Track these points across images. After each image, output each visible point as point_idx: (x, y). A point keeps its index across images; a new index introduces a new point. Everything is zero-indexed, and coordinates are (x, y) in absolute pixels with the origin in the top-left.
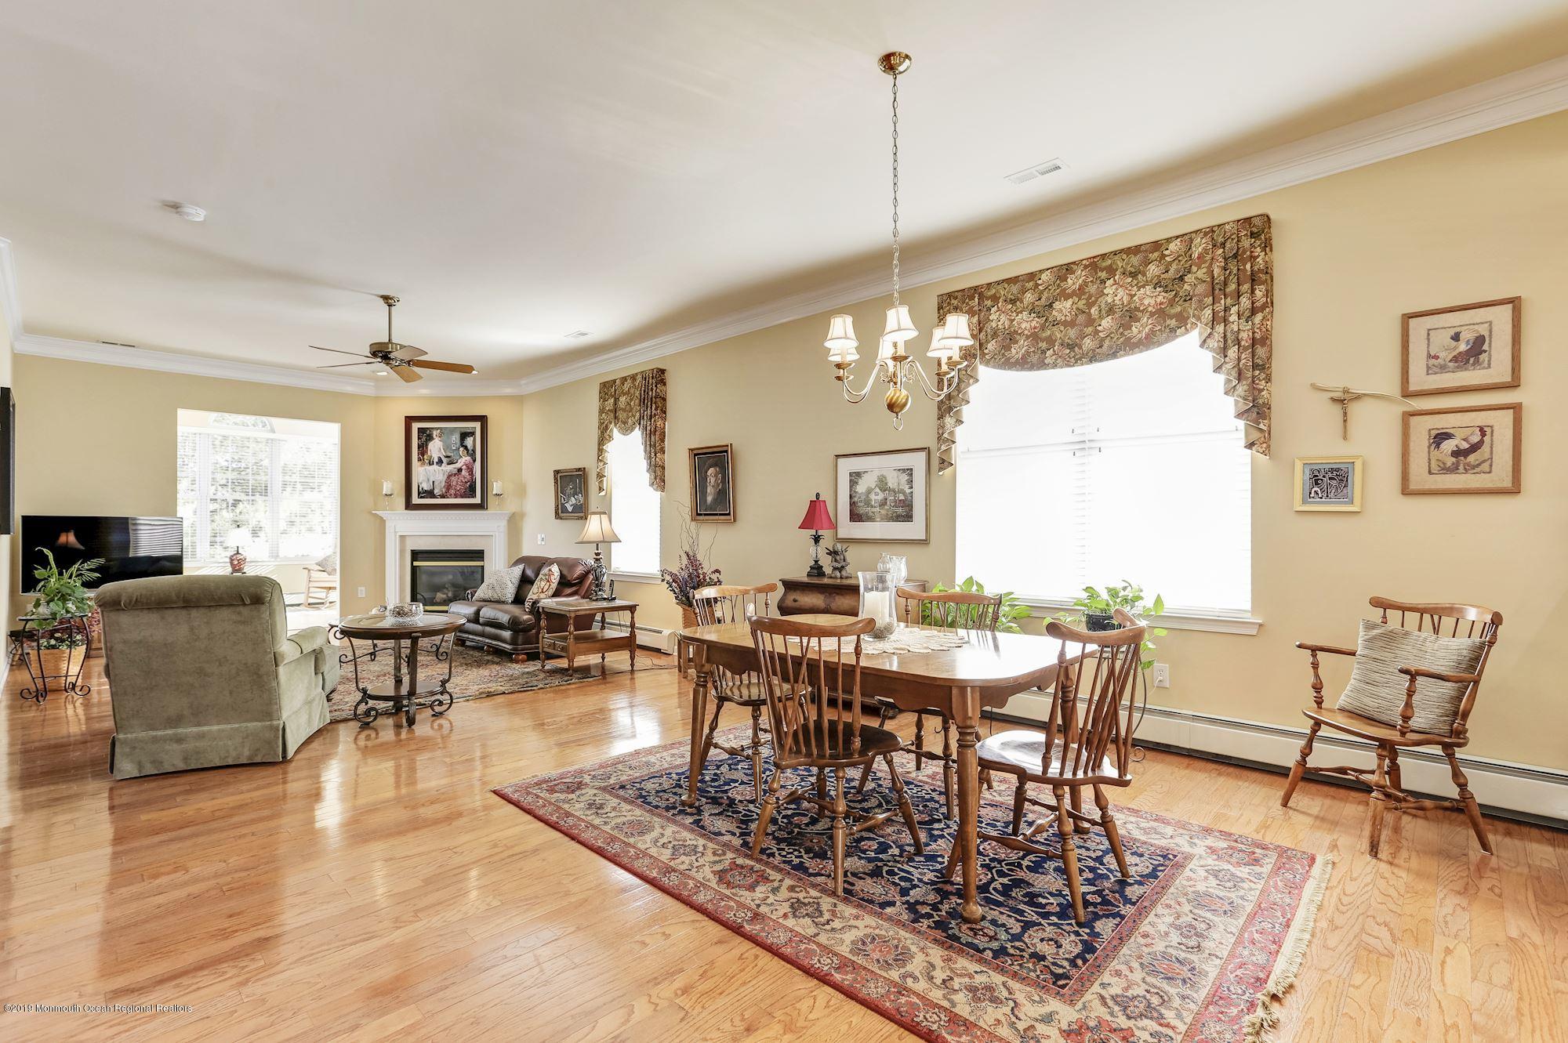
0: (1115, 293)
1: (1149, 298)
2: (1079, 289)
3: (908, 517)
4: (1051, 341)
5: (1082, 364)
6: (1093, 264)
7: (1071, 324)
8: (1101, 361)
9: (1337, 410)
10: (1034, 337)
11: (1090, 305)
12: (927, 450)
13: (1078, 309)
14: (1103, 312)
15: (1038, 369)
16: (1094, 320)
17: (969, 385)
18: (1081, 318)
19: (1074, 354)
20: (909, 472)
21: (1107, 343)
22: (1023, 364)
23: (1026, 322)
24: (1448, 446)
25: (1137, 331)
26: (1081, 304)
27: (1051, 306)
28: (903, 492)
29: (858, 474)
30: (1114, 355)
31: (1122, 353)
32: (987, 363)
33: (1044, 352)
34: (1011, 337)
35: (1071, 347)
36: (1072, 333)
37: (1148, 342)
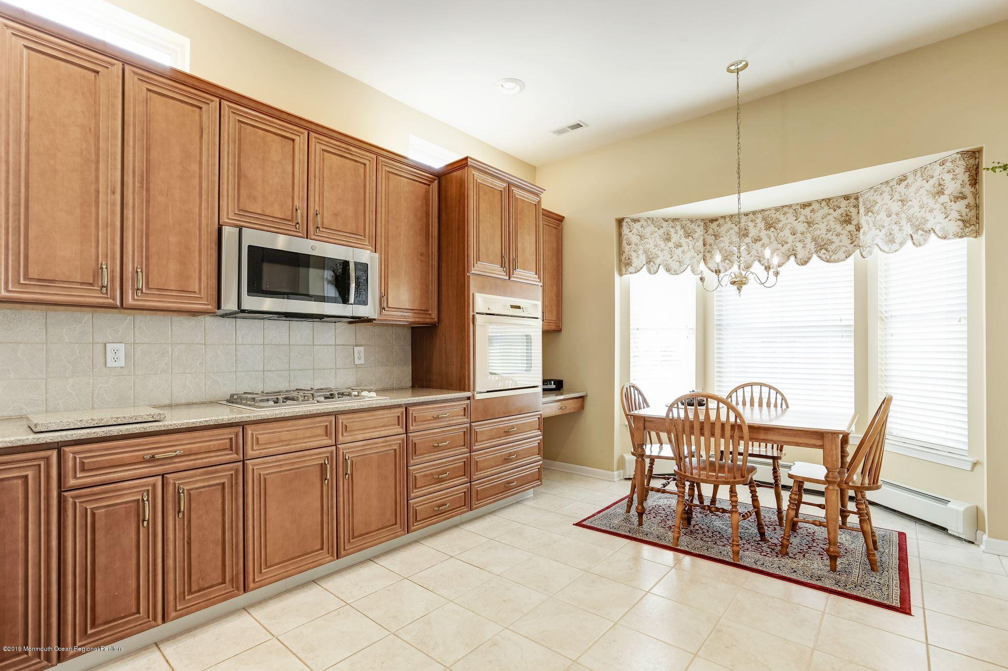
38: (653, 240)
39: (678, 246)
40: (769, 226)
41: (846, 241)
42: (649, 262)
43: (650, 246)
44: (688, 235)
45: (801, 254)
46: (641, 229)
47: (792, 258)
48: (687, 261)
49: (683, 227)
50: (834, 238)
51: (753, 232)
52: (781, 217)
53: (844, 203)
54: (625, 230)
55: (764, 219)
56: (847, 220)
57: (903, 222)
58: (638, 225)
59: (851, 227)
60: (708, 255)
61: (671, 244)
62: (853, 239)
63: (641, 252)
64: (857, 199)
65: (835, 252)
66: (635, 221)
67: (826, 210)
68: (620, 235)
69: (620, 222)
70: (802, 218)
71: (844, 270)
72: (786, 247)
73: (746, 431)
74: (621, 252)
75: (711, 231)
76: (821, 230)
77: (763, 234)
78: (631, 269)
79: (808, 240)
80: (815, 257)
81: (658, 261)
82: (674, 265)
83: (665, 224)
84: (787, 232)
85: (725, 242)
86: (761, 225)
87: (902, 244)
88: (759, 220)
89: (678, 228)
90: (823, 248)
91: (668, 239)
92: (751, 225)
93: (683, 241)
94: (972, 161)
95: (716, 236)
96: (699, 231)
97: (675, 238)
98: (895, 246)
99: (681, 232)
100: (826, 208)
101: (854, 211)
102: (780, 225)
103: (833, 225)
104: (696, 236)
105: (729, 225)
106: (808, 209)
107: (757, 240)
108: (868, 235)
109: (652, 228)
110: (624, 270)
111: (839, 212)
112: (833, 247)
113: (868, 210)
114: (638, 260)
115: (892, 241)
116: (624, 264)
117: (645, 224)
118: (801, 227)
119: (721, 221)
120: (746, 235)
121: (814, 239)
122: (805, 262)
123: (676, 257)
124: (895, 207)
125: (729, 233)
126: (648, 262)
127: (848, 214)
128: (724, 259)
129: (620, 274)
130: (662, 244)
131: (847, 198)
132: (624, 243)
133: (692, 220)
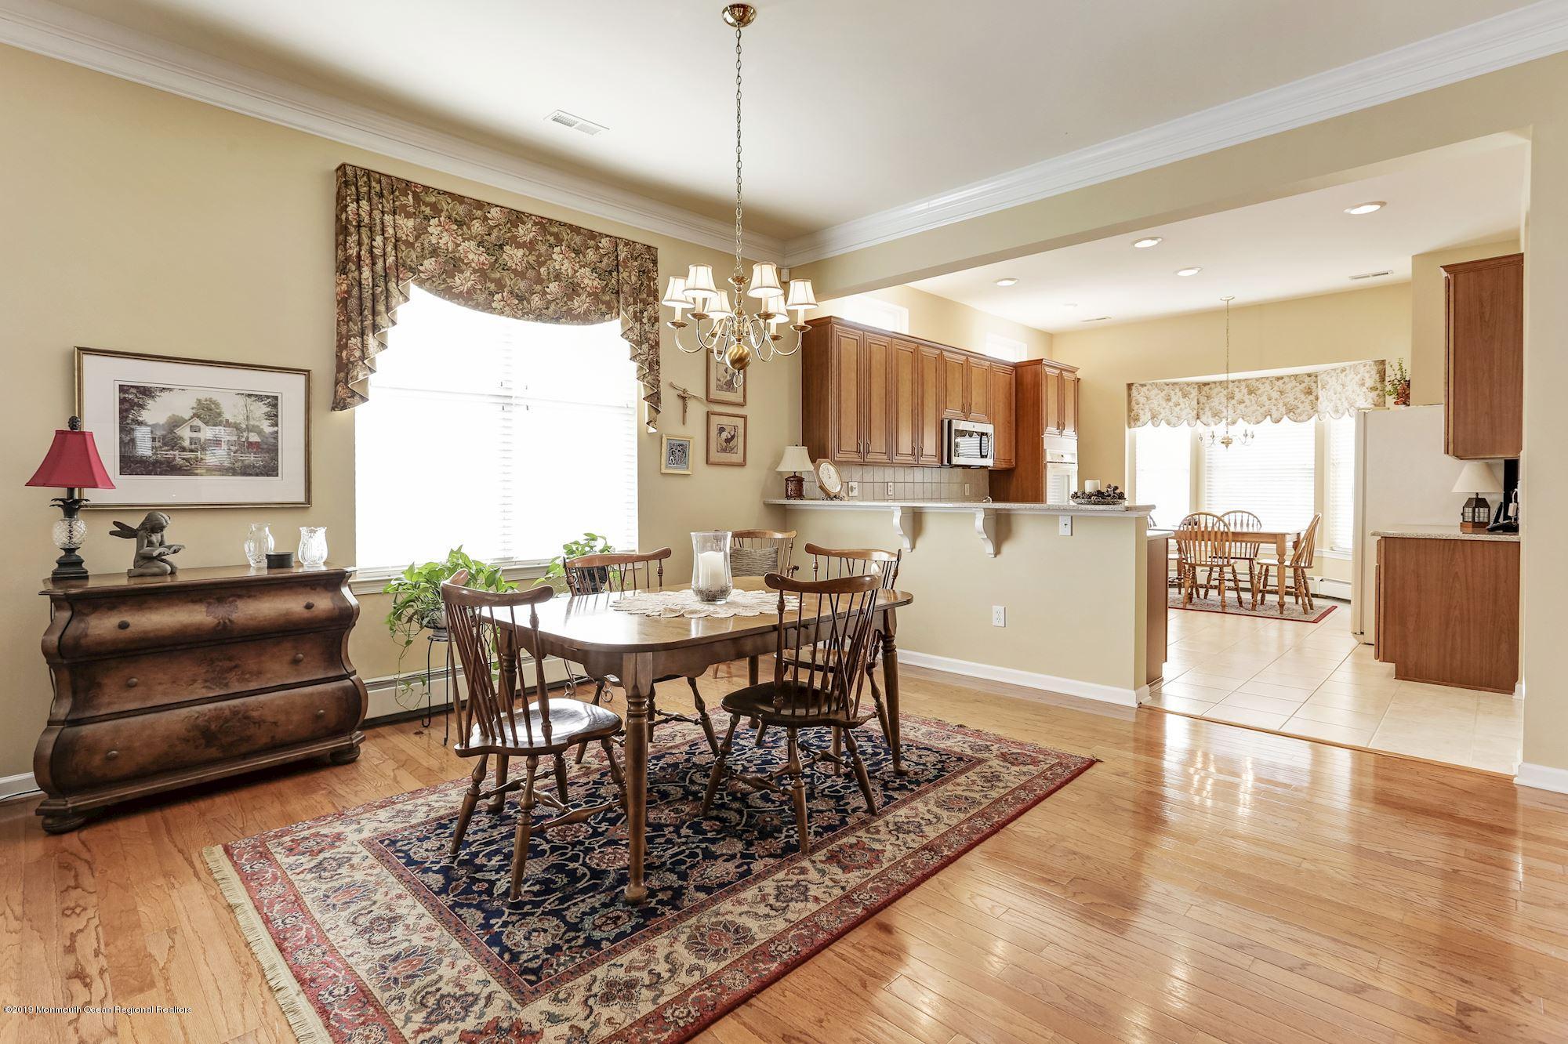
0: (561, 261)
1: (588, 279)
2: (530, 243)
3: (270, 470)
4: (501, 286)
5: (528, 320)
6: (543, 222)
7: (521, 275)
8: (545, 322)
9: (680, 403)
10: (482, 273)
11: (541, 264)
12: (307, 373)
13: (528, 262)
14: (551, 276)
15: (484, 310)
16: (543, 280)
17: (398, 303)
18: (531, 273)
19: (521, 306)
20: (273, 402)
21: (552, 307)
22: (466, 298)
23: (473, 254)
24: (725, 435)
25: (580, 304)
26: (532, 259)
27: (501, 247)
28: (260, 432)
29: (146, 392)
30: (557, 320)
31: (564, 320)
32: (421, 283)
33: (492, 294)
34: (454, 264)
35: (521, 299)
36: (522, 285)
37: (584, 318)
38: (1157, 400)
39: (1178, 404)
40: (1251, 392)
41: (1309, 408)
43: (1155, 404)
44: (1185, 396)
45: (1275, 415)
46: (1147, 392)
47: (1269, 417)
48: (1184, 417)
49: (1181, 390)
50: (1300, 405)
51: (1238, 396)
52: (1260, 386)
53: (1307, 379)
54: (1134, 392)
55: (1247, 386)
56: (1309, 392)
57: (1343, 400)
58: (1144, 389)
59: (1312, 397)
60: (1201, 412)
61: (1171, 404)
62: (1314, 407)
63: (1147, 410)
64: (1316, 377)
65: (1300, 415)
66: (1143, 385)
67: (1294, 384)
68: (1129, 395)
69: (1130, 386)
70: (1276, 388)
71: (1308, 427)
72: (1264, 409)
73: (1230, 535)
74: (1130, 410)
75: (1204, 393)
76: (1290, 398)
77: (1246, 398)
78: (1139, 423)
79: (1281, 405)
80: (1285, 417)
81: (1160, 417)
82: (1174, 420)
83: (1166, 388)
84: (1264, 398)
85: (1215, 403)
86: (1245, 391)
87: (1343, 414)
88: (1243, 387)
89: (1177, 390)
90: (1291, 410)
91: (1169, 400)
92: (1237, 390)
93: (1181, 400)
94: (1381, 367)
95: (1208, 397)
96: (1194, 393)
97: (1174, 399)
98: (1339, 415)
99: (1180, 394)
100: (1294, 382)
102: (1259, 392)
103: (1299, 395)
104: (1191, 396)
105: (1219, 388)
106: (1281, 381)
107: (1241, 402)
108: (1324, 404)
109: (1155, 391)
110: (1132, 423)
111: (1303, 385)
112: (1298, 411)
113: (1323, 387)
114: (1145, 416)
115: (1337, 411)
116: (1133, 419)
117: (1150, 387)
118: (1275, 395)
119: (1213, 386)
120: (1233, 398)
121: (1285, 405)
122: (1278, 421)
123: (1175, 414)
124: (1339, 388)
125: (1219, 399)
126: (1152, 418)
127: (1310, 388)
128: (1215, 415)
129: (1130, 427)
130: (1164, 404)
131: (1309, 375)
132: (1133, 403)
133: (1188, 384)
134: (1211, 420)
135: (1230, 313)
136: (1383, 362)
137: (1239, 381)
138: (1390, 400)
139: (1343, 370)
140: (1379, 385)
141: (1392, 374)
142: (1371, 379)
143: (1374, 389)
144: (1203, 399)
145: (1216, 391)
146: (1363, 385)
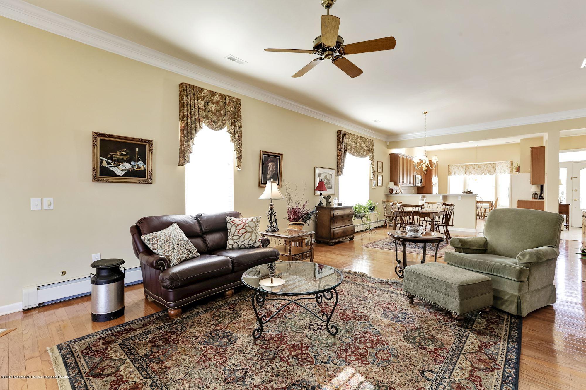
0: (363, 145)
1: (366, 148)
2: (359, 142)
4: (356, 151)
5: (359, 157)
6: (361, 137)
7: (358, 148)
10: (354, 149)
12: (335, 169)
13: (359, 146)
15: (354, 156)
16: (361, 149)
17: (346, 156)
19: (358, 154)
21: (361, 154)
23: (354, 145)
27: (356, 143)
31: (363, 157)
32: (348, 152)
33: (355, 153)
34: (352, 147)
39: (461, 170)
40: (479, 167)
41: (493, 171)
42: (455, 173)
43: (455, 170)
44: (462, 168)
45: (485, 173)
46: (453, 167)
47: (483, 173)
48: (462, 173)
50: (491, 171)
52: (482, 166)
53: (493, 164)
54: (450, 167)
55: (478, 166)
56: (494, 168)
57: (502, 170)
59: (494, 169)
60: (466, 172)
62: (495, 171)
63: (453, 171)
64: (496, 164)
65: (491, 173)
66: (452, 165)
67: (490, 165)
69: (449, 165)
70: (485, 167)
71: (493, 176)
72: (482, 171)
74: (449, 171)
77: (478, 169)
79: (486, 171)
80: (488, 174)
82: (460, 174)
83: (458, 166)
84: (483, 169)
85: (470, 170)
86: (477, 167)
90: (489, 172)
91: (459, 169)
94: (512, 163)
95: (468, 168)
96: (465, 167)
99: (461, 167)
101: (495, 166)
103: (491, 168)
105: (471, 166)
106: (487, 165)
108: (497, 171)
109: (455, 167)
111: (492, 166)
113: (497, 167)
114: (453, 173)
115: (501, 172)
116: (450, 174)
119: (469, 165)
120: (474, 169)
121: (488, 170)
123: (460, 172)
124: (501, 167)
125: (471, 169)
127: (494, 167)
128: (470, 173)
129: (449, 175)
130: (457, 170)
131: (494, 163)
132: (450, 170)
133: (463, 165)
134: (469, 174)
135: (476, 148)
136: (512, 161)
137: (476, 164)
138: (514, 171)
139: (502, 163)
140: (511, 167)
141: (515, 165)
142: (509, 165)
143: (510, 168)
144: (467, 169)
145: (470, 167)
146: (507, 166)
